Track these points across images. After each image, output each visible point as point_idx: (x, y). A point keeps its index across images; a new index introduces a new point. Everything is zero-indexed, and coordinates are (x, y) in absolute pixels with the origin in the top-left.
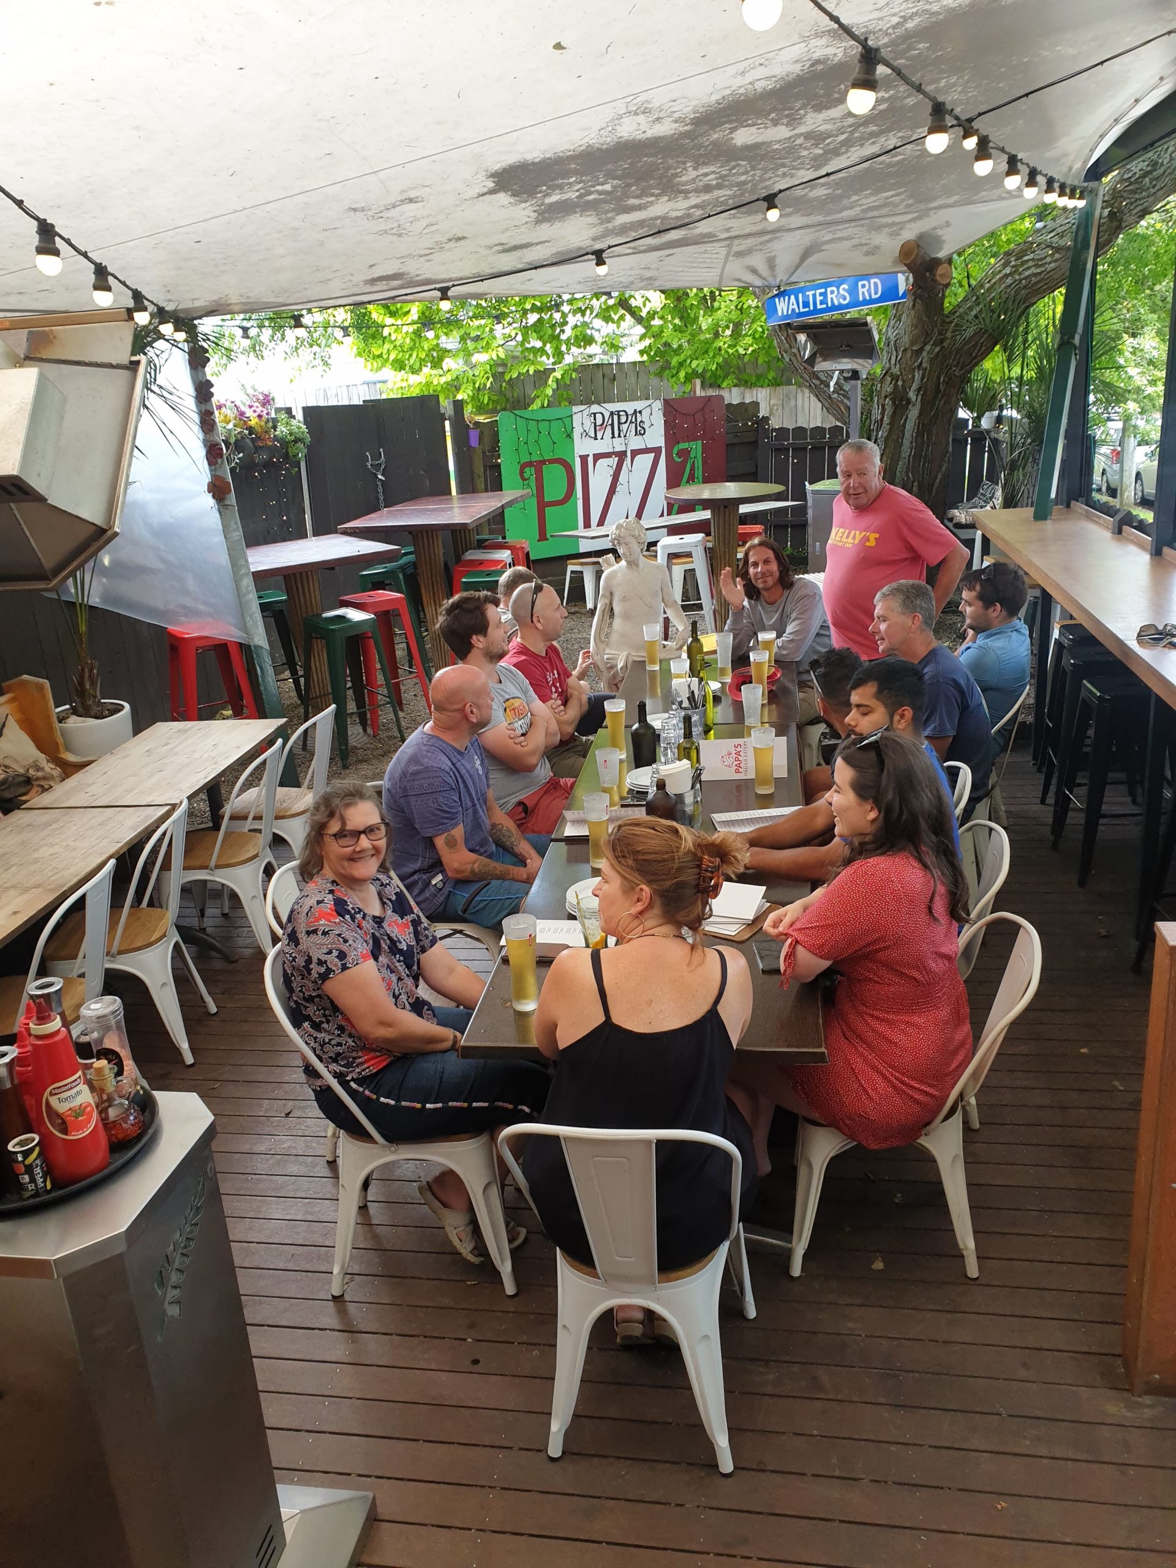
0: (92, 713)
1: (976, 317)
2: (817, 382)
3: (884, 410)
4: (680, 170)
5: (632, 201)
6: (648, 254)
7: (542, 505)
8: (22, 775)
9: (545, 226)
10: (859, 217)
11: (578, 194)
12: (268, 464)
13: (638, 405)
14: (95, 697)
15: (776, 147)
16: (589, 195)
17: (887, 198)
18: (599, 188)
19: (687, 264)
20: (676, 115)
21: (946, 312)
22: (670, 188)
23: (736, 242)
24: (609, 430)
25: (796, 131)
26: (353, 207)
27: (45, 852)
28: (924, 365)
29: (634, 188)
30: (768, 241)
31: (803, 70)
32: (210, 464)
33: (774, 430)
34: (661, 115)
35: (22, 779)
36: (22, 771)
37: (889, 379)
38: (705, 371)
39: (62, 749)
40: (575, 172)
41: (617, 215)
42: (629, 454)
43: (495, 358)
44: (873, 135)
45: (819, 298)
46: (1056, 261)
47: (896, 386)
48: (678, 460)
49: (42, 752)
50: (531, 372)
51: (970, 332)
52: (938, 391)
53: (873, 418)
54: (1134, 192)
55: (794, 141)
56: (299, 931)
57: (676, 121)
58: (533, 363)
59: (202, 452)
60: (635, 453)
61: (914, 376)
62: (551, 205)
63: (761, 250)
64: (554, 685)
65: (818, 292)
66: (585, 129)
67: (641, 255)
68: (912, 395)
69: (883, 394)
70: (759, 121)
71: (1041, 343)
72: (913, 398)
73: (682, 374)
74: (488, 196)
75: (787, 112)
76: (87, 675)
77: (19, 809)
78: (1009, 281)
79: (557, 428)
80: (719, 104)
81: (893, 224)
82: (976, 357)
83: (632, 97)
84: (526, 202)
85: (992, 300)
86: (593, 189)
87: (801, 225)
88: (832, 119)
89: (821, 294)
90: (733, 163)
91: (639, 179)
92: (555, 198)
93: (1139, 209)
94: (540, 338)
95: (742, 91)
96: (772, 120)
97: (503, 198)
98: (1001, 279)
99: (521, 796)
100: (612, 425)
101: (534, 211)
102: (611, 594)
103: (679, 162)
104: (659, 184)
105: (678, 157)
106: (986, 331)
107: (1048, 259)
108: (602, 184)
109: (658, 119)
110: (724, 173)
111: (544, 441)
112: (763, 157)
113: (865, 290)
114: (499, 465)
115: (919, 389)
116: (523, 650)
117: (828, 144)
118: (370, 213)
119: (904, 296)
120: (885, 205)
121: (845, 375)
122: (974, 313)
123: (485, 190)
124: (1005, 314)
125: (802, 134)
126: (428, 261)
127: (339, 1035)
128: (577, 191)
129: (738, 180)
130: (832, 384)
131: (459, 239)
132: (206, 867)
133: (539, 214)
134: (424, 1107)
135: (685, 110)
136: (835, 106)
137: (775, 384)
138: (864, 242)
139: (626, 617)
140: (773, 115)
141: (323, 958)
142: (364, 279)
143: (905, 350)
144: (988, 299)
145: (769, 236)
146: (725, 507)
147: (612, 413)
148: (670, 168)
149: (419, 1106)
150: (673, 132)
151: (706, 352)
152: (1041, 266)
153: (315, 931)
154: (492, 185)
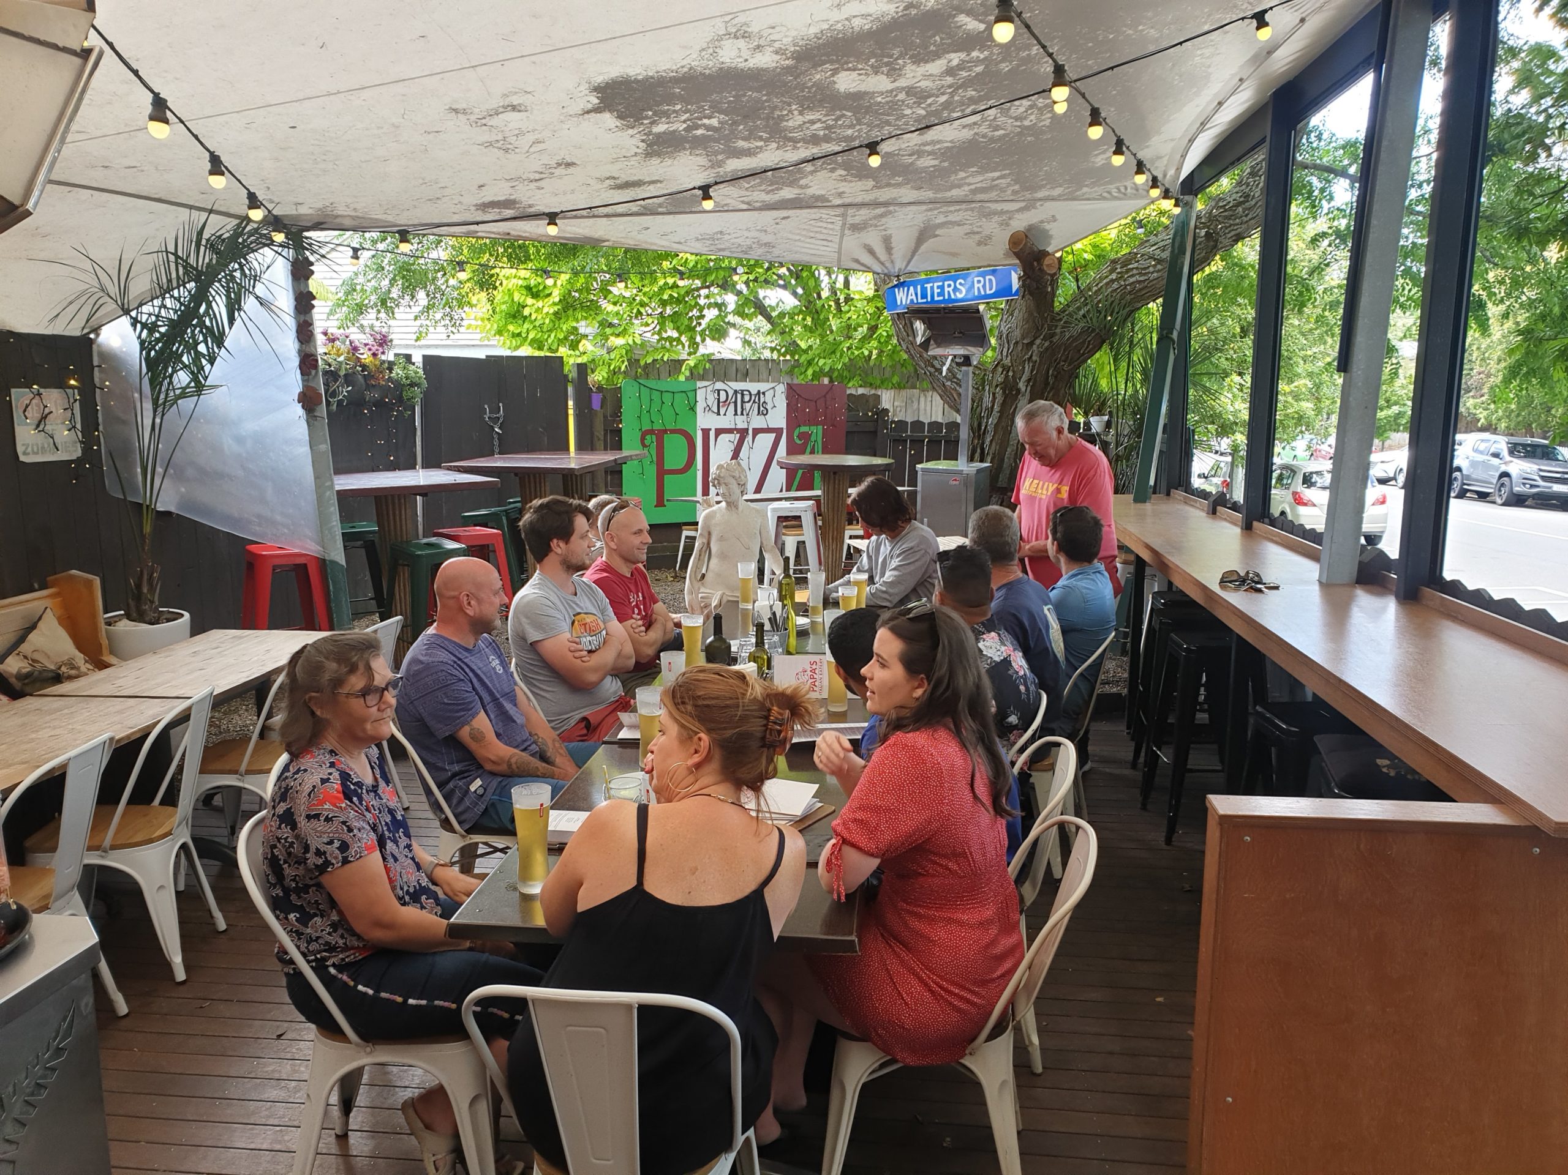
0: (147, 619)
1: (1084, 316)
2: (933, 370)
3: (994, 398)
4: (785, 112)
5: (741, 144)
6: (763, 213)
7: (662, 473)
8: (52, 671)
9: (655, 161)
10: (968, 199)
11: (685, 125)
12: (379, 404)
13: (762, 386)
14: (152, 602)
15: (879, 99)
16: (697, 129)
17: (993, 180)
18: (706, 121)
19: (804, 233)
20: (777, 45)
21: (1057, 309)
22: (778, 134)
23: (851, 211)
24: (732, 407)
25: (897, 84)
26: (454, 107)
27: (44, 734)
28: (1034, 358)
29: (741, 127)
30: (882, 216)
31: (897, 13)
32: (302, 374)
33: (893, 422)
34: (762, 42)
35: (50, 675)
36: (53, 667)
37: (1000, 370)
38: (832, 370)
39: (105, 651)
40: (681, 99)
41: (728, 158)
42: (750, 432)
43: (631, 342)
44: (972, 100)
45: (936, 291)
46: (1158, 271)
47: (1007, 376)
48: (799, 442)
49: (81, 651)
50: (665, 359)
51: (1079, 329)
52: (1047, 383)
53: (984, 406)
54: (1228, 218)
55: (896, 96)
56: (297, 813)
57: (777, 53)
58: (668, 351)
59: (296, 361)
60: (757, 432)
61: (1024, 368)
62: (659, 135)
63: (876, 226)
64: (637, 606)
65: (936, 285)
66: (685, 47)
67: (755, 213)
68: (1022, 385)
69: (994, 384)
70: (860, 66)
71: (1146, 347)
72: (1023, 389)
73: (810, 372)
74: (593, 114)
75: (886, 60)
76: (145, 577)
77: (31, 695)
78: (1115, 285)
79: (680, 401)
80: (819, 39)
81: (1002, 212)
82: (1083, 354)
83: (730, 17)
84: (633, 128)
85: (1099, 302)
86: (700, 122)
87: (912, 200)
88: (930, 75)
89: (938, 287)
90: (838, 113)
91: (746, 117)
92: (660, 128)
93: (1233, 233)
94: (677, 329)
95: (839, 26)
96: (872, 66)
97: (608, 119)
98: (1107, 284)
99: (585, 712)
100: (736, 403)
101: (643, 141)
102: (709, 534)
103: (785, 102)
104: (766, 126)
105: (783, 96)
106: (1093, 330)
107: (1151, 269)
108: (710, 118)
109: (758, 46)
110: (831, 123)
111: (667, 410)
112: (868, 110)
113: (980, 285)
114: (620, 431)
115: (1029, 381)
116: (607, 568)
117: (930, 105)
118: (473, 118)
119: (1016, 293)
120: (991, 188)
121: (957, 360)
122: (1082, 312)
123: (590, 106)
124: (1111, 315)
125: (903, 89)
126: (539, 188)
127: (329, 934)
128: (684, 122)
129: (845, 134)
130: (945, 369)
131: (569, 165)
132: (236, 772)
133: (648, 145)
134: (405, 1001)
135: (785, 41)
136: (933, 60)
137: (899, 387)
138: (976, 230)
139: (723, 556)
140: (873, 60)
141: (323, 848)
142: (475, 202)
143: (1017, 343)
144: (1096, 301)
145: (882, 210)
146: (835, 473)
147: (736, 392)
148: (775, 108)
149: (400, 999)
150: (774, 65)
151: (834, 352)
152: (1145, 274)
153: (317, 816)
154: (597, 101)
